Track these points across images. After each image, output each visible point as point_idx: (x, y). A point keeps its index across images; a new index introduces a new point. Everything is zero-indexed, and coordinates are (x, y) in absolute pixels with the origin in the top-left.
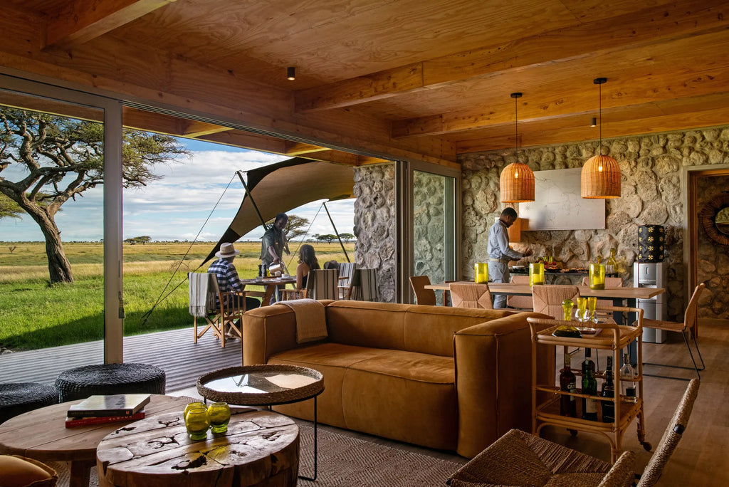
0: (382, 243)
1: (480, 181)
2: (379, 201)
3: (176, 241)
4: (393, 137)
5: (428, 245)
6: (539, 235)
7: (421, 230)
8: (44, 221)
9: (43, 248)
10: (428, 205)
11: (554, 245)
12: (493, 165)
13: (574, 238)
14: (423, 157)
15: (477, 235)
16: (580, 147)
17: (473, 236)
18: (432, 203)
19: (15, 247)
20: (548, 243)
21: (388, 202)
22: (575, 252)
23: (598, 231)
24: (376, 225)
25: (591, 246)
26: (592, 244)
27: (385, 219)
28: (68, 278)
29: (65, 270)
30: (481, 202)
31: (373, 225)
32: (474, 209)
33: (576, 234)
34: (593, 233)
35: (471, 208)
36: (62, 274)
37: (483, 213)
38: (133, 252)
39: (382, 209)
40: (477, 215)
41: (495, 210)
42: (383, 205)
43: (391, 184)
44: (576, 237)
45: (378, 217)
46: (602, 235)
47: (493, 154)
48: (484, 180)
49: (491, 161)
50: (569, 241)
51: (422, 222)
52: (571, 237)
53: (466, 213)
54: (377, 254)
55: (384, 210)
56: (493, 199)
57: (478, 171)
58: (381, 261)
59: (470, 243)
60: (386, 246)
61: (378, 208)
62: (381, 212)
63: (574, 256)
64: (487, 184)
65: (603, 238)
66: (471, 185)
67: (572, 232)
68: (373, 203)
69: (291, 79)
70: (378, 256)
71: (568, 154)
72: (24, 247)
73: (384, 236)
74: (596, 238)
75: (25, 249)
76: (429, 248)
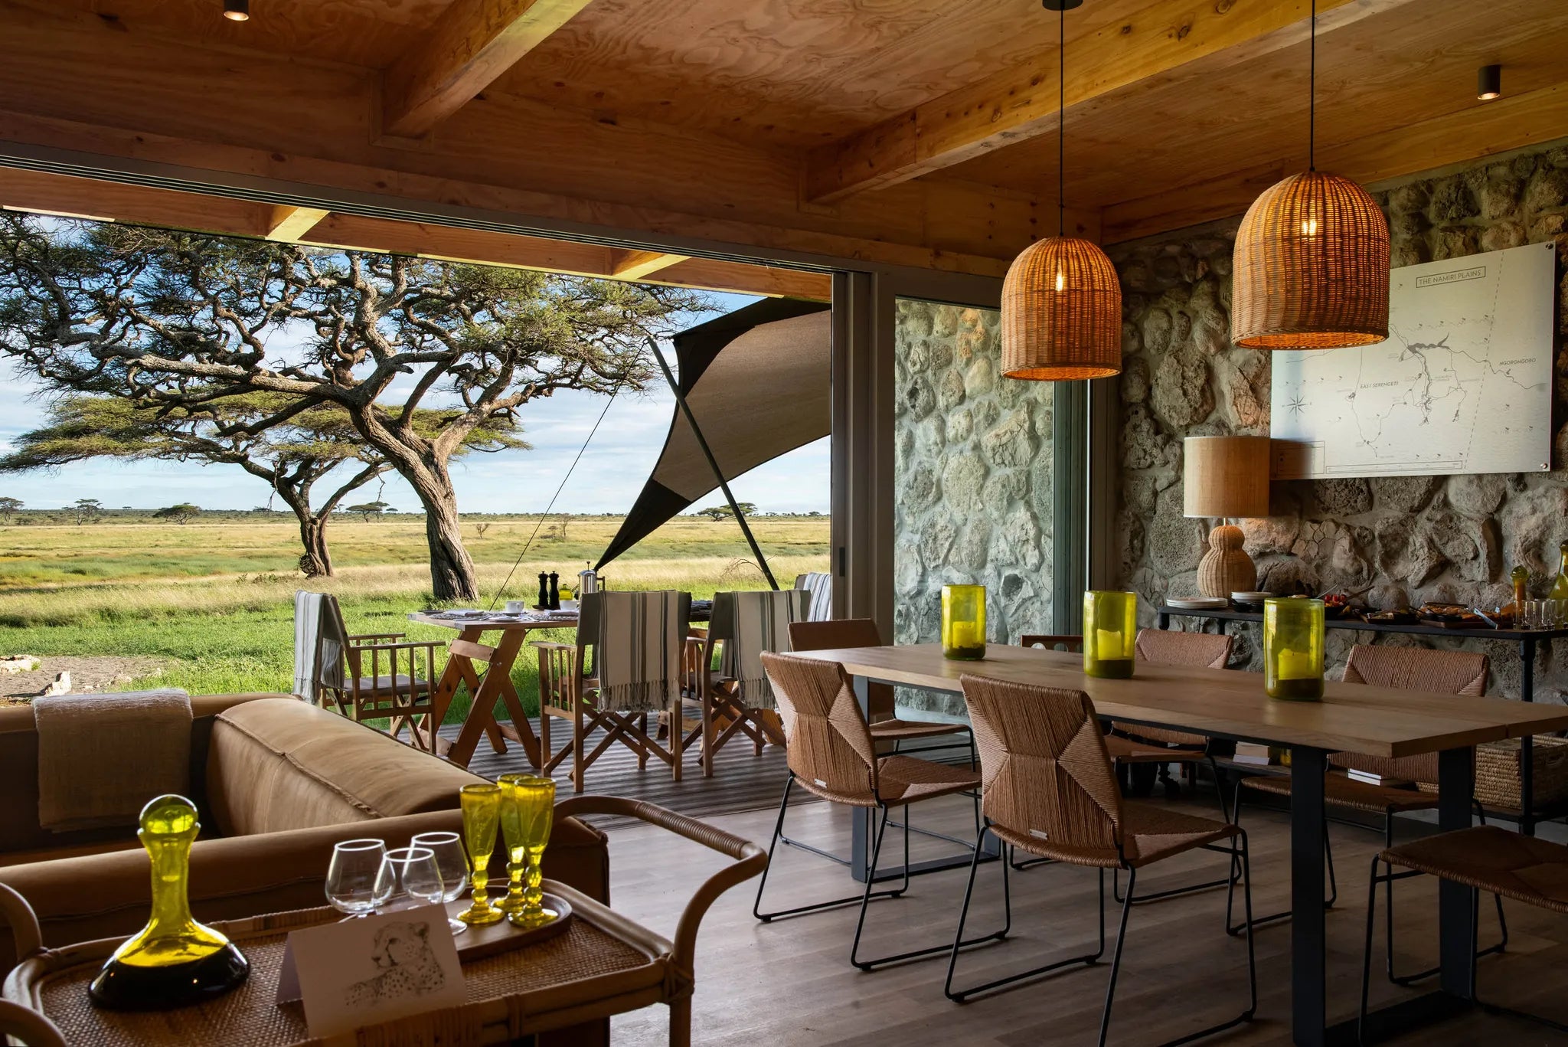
0: (926, 516)
1: (1165, 326)
2: (922, 397)
3: (813, 514)
4: (810, 198)
5: (1030, 526)
6: (1330, 493)
7: (1014, 481)
8: (413, 470)
9: (422, 527)
10: (1032, 407)
11: (1378, 528)
12: (1200, 274)
13: (1446, 503)
14: (937, 254)
15: (1155, 494)
16: (1472, 184)
17: (1145, 497)
18: (1040, 399)
19: (487, 525)
20: (1361, 521)
21: (941, 402)
22: (1449, 552)
23: (1528, 480)
24: (913, 467)
25: (1504, 532)
26: (1507, 522)
27: (935, 449)
28: (466, 592)
29: (462, 575)
30: (1167, 392)
31: (907, 469)
32: (1151, 413)
33: (1453, 491)
34: (1509, 485)
35: (1142, 412)
36: (455, 583)
37: (1174, 423)
38: (715, 538)
39: (926, 422)
40: (1157, 432)
41: (1207, 415)
42: (929, 409)
43: (947, 348)
44: (1452, 499)
45: (918, 444)
46: (1541, 490)
47: (1201, 237)
48: (1177, 321)
49: (1194, 259)
50: (1427, 512)
51: (1018, 456)
52: (1435, 502)
53: (1128, 427)
54: (914, 549)
55: (930, 424)
56: (1200, 382)
57: (1159, 294)
58: (924, 568)
59: (1137, 517)
60: (933, 525)
61: (919, 419)
62: (924, 430)
63: (1441, 567)
64: (1186, 333)
65: (1546, 503)
66: (1141, 341)
67: (1439, 482)
68: (908, 405)
69: (237, 17)
70: (916, 556)
71: (1432, 213)
72: (505, 526)
73: (931, 498)
74: (1521, 505)
75: (506, 529)
76: (1032, 533)
